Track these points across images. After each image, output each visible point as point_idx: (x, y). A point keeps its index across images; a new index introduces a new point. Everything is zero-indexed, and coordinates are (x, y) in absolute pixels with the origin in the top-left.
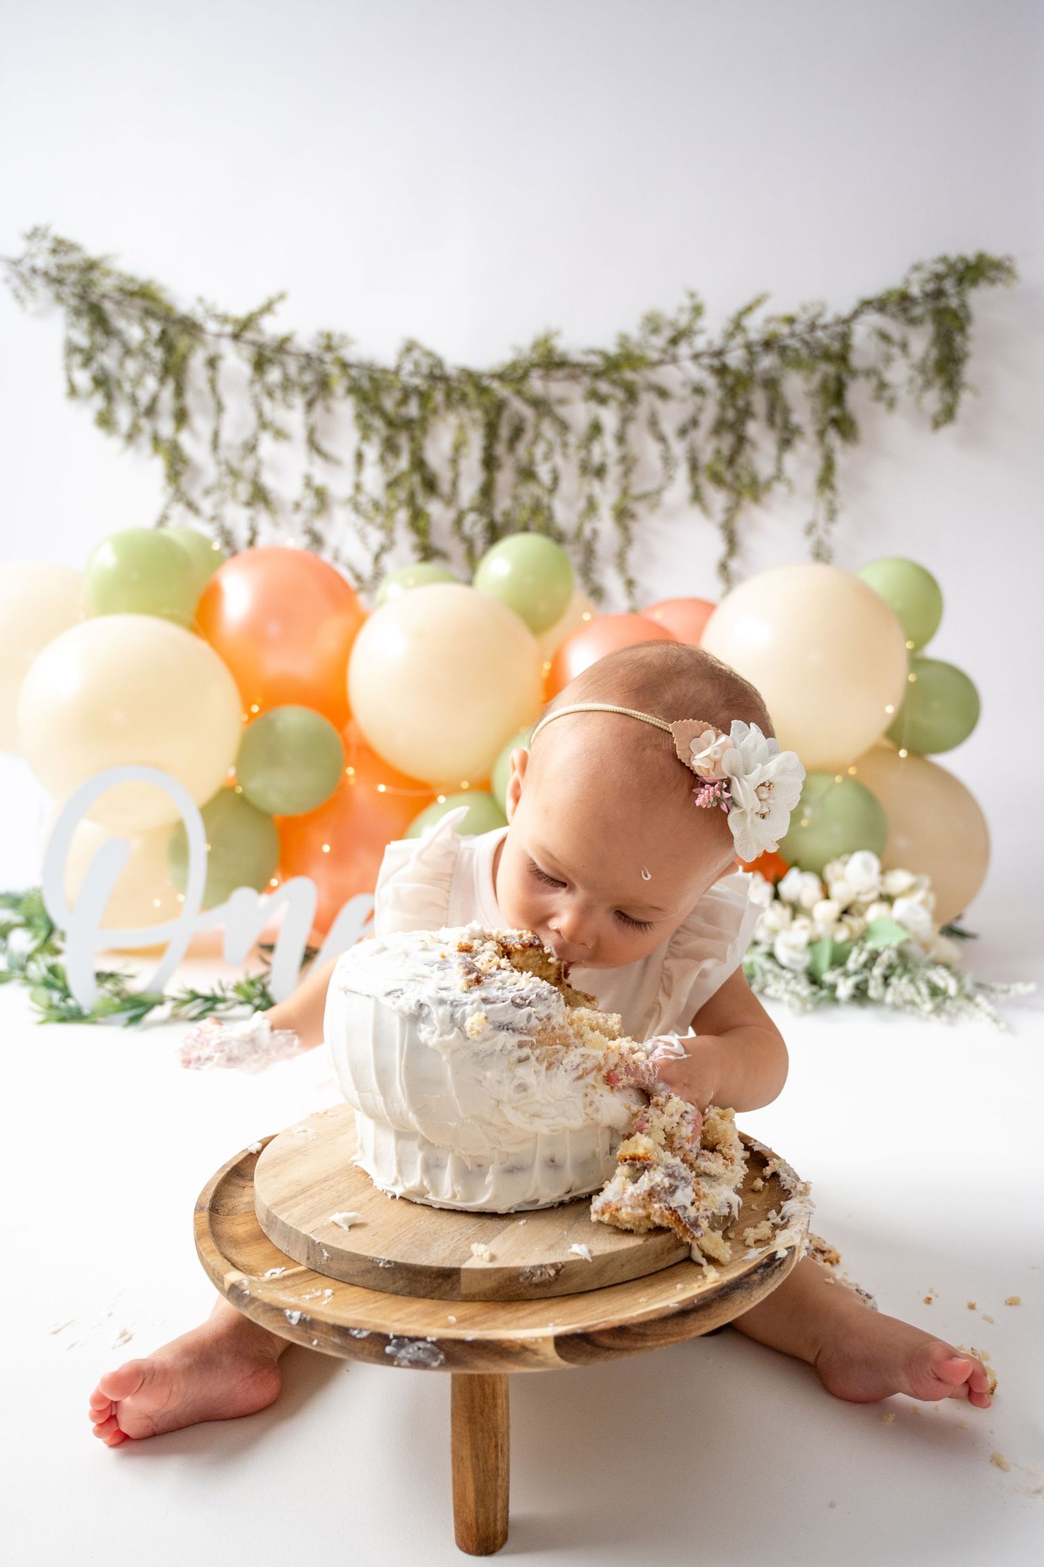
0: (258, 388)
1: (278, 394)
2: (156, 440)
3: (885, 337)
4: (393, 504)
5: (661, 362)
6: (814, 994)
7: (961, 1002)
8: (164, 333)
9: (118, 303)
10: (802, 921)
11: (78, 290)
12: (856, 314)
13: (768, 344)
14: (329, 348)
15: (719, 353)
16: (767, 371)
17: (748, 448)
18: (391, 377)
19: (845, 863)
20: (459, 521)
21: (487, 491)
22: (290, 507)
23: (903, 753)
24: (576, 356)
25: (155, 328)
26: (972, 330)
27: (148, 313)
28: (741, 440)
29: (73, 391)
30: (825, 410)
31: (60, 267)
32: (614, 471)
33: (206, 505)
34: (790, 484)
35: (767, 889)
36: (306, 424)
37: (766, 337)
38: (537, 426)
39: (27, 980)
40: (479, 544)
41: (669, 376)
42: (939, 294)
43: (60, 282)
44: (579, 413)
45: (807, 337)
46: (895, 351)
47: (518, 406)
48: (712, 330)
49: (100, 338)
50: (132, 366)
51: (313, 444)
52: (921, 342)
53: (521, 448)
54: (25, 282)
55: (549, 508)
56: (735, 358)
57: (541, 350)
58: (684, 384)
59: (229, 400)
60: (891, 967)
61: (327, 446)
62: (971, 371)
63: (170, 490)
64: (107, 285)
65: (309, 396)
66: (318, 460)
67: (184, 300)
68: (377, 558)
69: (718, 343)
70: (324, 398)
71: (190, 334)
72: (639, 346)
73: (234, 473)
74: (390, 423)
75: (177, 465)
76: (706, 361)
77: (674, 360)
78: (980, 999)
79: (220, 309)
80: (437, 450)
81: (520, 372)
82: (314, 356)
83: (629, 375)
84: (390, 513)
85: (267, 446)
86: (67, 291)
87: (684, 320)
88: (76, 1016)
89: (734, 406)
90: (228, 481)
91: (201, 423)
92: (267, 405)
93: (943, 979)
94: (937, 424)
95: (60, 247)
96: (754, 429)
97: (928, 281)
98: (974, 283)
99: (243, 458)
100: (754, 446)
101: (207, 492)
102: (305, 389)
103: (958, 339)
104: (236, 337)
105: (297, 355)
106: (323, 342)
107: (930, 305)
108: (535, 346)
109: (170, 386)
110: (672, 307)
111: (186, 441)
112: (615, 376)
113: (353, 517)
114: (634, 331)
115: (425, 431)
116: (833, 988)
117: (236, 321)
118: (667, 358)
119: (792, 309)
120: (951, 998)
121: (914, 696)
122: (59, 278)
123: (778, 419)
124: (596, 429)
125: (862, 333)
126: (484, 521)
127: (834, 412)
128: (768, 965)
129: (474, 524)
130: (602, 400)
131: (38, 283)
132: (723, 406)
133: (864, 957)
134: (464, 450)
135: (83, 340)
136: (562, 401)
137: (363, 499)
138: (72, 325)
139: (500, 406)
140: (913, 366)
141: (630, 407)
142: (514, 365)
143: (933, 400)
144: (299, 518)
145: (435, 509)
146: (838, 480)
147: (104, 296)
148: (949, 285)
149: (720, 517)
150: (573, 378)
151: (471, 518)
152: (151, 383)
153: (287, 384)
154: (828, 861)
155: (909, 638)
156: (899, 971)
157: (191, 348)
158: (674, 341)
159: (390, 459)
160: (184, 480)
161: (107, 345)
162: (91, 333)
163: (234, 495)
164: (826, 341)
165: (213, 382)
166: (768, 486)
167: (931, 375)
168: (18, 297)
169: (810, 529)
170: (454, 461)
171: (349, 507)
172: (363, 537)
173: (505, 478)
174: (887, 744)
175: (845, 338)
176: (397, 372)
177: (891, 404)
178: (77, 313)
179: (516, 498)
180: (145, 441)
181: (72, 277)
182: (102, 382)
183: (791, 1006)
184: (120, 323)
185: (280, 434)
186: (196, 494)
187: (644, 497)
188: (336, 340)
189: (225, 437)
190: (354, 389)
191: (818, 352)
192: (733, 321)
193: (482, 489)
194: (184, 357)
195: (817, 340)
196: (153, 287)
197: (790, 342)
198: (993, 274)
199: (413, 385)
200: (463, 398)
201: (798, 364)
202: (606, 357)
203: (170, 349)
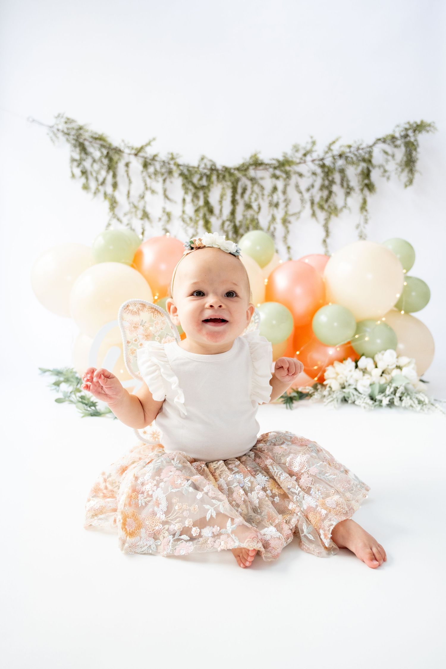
0: (145, 174)
1: (153, 176)
2: (105, 194)
3: (386, 153)
4: (198, 218)
5: (300, 163)
6: (373, 404)
7: (429, 406)
8: (108, 153)
9: (91, 142)
10: (367, 376)
11: (75, 137)
12: (375, 144)
13: (340, 156)
14: (172, 159)
15: (322, 159)
16: (341, 166)
17: (333, 195)
18: (196, 169)
19: (383, 354)
20: (223, 224)
21: (233, 213)
22: (157, 219)
23: (403, 312)
24: (266, 161)
25: (105, 152)
26: (419, 150)
27: (102, 146)
28: (331, 192)
29: (73, 176)
30: (363, 181)
31: (68, 129)
32: (282, 205)
33: (125, 220)
34: (349, 209)
35: (354, 364)
36: (163, 188)
37: (340, 152)
38: (252, 188)
39: (71, 402)
40: (231, 234)
41: (303, 168)
42: (406, 136)
43: (68, 134)
44: (268, 183)
45: (356, 153)
46: (390, 158)
47: (244, 180)
48: (319, 151)
49: (83, 156)
50: (96, 166)
51: (166, 197)
52: (400, 154)
53: (246, 196)
54: (55, 135)
55: (257, 219)
56: (328, 162)
57: (253, 159)
58: (309, 171)
59: (133, 179)
60: (403, 394)
61: (170, 196)
62: (419, 166)
63: (111, 214)
64: (87, 135)
65: (164, 177)
66: (167, 201)
67: (116, 142)
69: (322, 155)
70: (170, 178)
71: (118, 154)
72: (291, 157)
73: (135, 207)
74: (196, 187)
75: (113, 204)
76: (317, 162)
77: (305, 162)
78: (437, 405)
79: (130, 145)
80: (214, 197)
81: (246, 167)
82: (166, 161)
83: (287, 168)
84: (196, 222)
85: (148, 195)
86: (71, 137)
87: (309, 147)
89: (328, 179)
90: (134, 210)
91: (123, 187)
93: (423, 397)
94: (406, 186)
95: (68, 121)
96: (336, 188)
97: (402, 131)
98: (420, 131)
99: (139, 201)
100: (336, 195)
101: (125, 214)
102: (163, 174)
103: (414, 153)
104: (136, 155)
105: (160, 162)
106: (170, 156)
107: (403, 140)
108: (251, 158)
109: (111, 173)
110: (304, 143)
111: (117, 195)
112: (283, 168)
113: (182, 223)
114: (289, 152)
115: (209, 190)
116: (381, 401)
117: (136, 149)
118: (302, 161)
119: (350, 143)
120: (426, 404)
121: (406, 291)
122: (68, 133)
123: (345, 184)
124: (275, 189)
125: (377, 151)
126: (232, 224)
127: (366, 181)
128: (355, 393)
129: (229, 226)
130: (277, 177)
131: (60, 135)
132: (323, 180)
133: (392, 389)
134: (225, 197)
135: (77, 157)
136: (262, 178)
137: (185, 216)
138: (72, 151)
139: (237, 180)
140: (397, 164)
141: (288, 180)
142: (243, 165)
143: (404, 177)
144: (161, 224)
145: (213, 220)
146: (369, 207)
147: (85, 139)
148: (410, 133)
149: (323, 222)
150: (266, 169)
151: (227, 223)
152: (103, 173)
153: (156, 173)
154: (376, 353)
155: (404, 268)
156: (406, 394)
157: (119, 159)
158: (305, 155)
159: (196, 201)
160: (116, 210)
161: (86, 158)
162: (80, 154)
163: (136, 215)
164: (363, 154)
165: (127, 171)
166: (341, 210)
167: (403, 167)
168: (52, 140)
169: (358, 226)
170: (221, 202)
171: (180, 219)
172: (186, 232)
173: (240, 209)
174: (395, 309)
175: (370, 153)
176: (198, 167)
177: (388, 178)
178: (75, 146)
179: (244, 216)
180: (101, 195)
181: (73, 132)
182: (84, 173)
183: (365, 408)
184: (90, 149)
185: (153, 192)
186: (121, 215)
187: (294, 214)
188: (175, 156)
189: (132, 193)
190: (182, 174)
191: (360, 159)
192: (328, 147)
193: (231, 212)
194: (117, 163)
195: (360, 154)
196: (104, 136)
197: (349, 155)
198: (428, 128)
199: (204, 173)
200: (224, 177)
201: (353, 163)
202: (278, 161)
203: (111, 160)
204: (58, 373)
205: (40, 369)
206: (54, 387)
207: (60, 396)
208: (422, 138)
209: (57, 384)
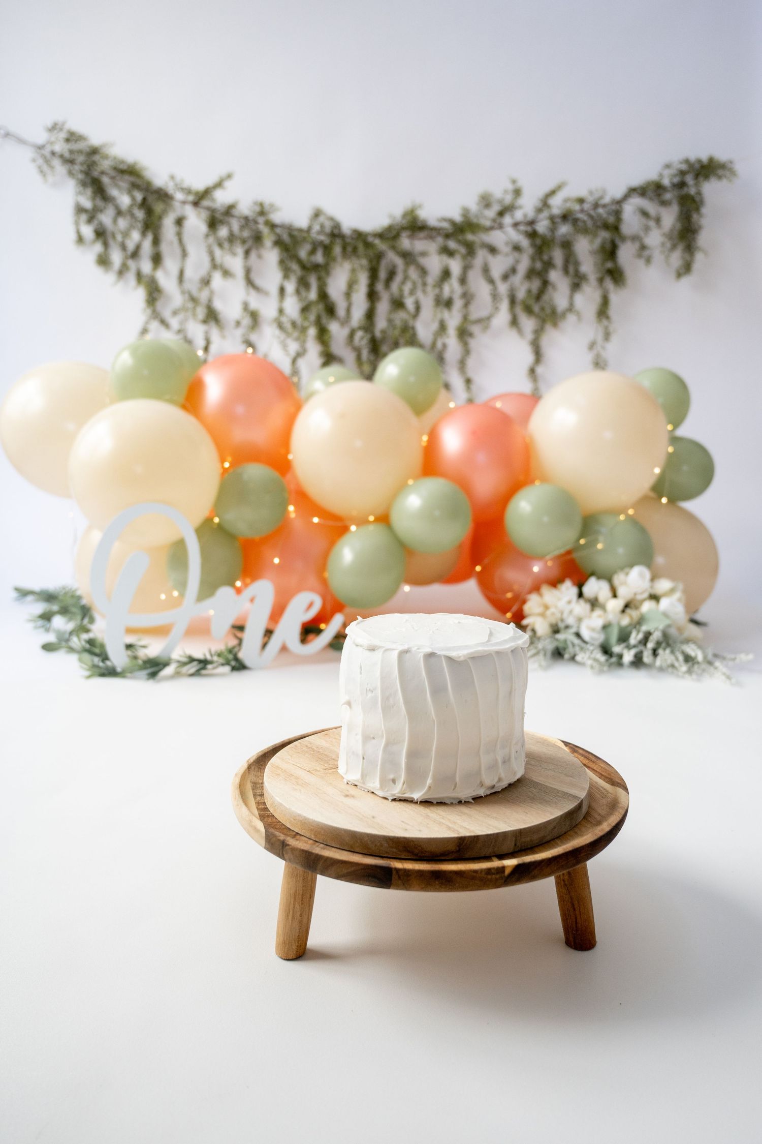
0: (211, 239)
1: (226, 245)
2: (139, 276)
3: (645, 214)
4: (306, 324)
5: (491, 228)
6: (607, 660)
7: (704, 666)
8: (144, 199)
9: (113, 178)
10: (598, 612)
11: (84, 168)
12: (626, 197)
13: (566, 217)
14: (262, 213)
15: (532, 223)
16: (564, 236)
17: (550, 288)
18: (305, 235)
19: (627, 574)
20: (351, 336)
21: (370, 315)
22: (233, 324)
23: (664, 500)
24: (432, 222)
25: (139, 196)
26: (704, 210)
27: (134, 186)
28: (545, 283)
29: (80, 240)
30: (603, 264)
31: (71, 152)
32: (458, 304)
33: (174, 323)
34: (578, 315)
35: (574, 591)
36: (245, 267)
37: (564, 212)
38: (405, 271)
39: (71, 649)
40: (365, 353)
41: (497, 238)
42: (682, 185)
43: (71, 162)
44: (434, 263)
45: (592, 213)
46: (652, 223)
47: (392, 257)
48: (527, 206)
49: (100, 203)
50: (122, 223)
51: (250, 282)
52: (670, 217)
53: (395, 286)
54: (47, 161)
55: (413, 328)
56: (542, 227)
57: (409, 218)
58: (507, 244)
59: (191, 249)
60: (658, 644)
61: (258, 281)
62: (703, 239)
63: (149, 311)
64: (105, 165)
65: (246, 246)
66: (253, 292)
67: (159, 177)
68: (294, 361)
69: (531, 214)
70: (257, 249)
71: (164, 201)
72: (477, 216)
73: (194, 300)
74: (303, 267)
75: (154, 293)
76: (522, 228)
77: (501, 226)
78: (718, 664)
79: (186, 184)
80: (337, 284)
81: (394, 232)
82: (251, 218)
83: (470, 237)
84: (304, 330)
85: (217, 280)
86: (77, 167)
87: (508, 199)
88: (111, 673)
89: (541, 260)
90: (190, 305)
91: (171, 264)
92: (218, 252)
93: (694, 650)
94: (679, 275)
95: (72, 137)
96: (555, 276)
97: (675, 176)
98: (707, 177)
99: (200, 289)
100: (554, 287)
101: (175, 313)
102: (244, 242)
103: (695, 216)
104: (196, 204)
105: (239, 218)
106: (258, 209)
107: (676, 193)
108: (405, 215)
109: (150, 238)
110: (500, 190)
111: (160, 276)
112: (460, 238)
113: (277, 332)
114: (473, 205)
115: (328, 273)
116: (620, 656)
117: (197, 194)
118: (496, 225)
119: (582, 193)
120: (698, 663)
121: (671, 463)
122: (71, 159)
123: (571, 269)
124: (446, 274)
125: (629, 210)
126: (368, 336)
127: (609, 265)
128: (577, 641)
129: (362, 338)
130: (450, 253)
131: (56, 162)
132: (533, 259)
133: (641, 636)
134: (355, 287)
135: (87, 204)
136: (424, 254)
137: (284, 320)
138: (80, 193)
139: (380, 256)
140: (664, 235)
141: (469, 258)
142: (390, 228)
143: (677, 257)
144: (239, 333)
145: (334, 328)
146: (613, 311)
147: (103, 173)
148: (689, 179)
149: (530, 336)
150: (431, 238)
151: (359, 334)
152: (136, 236)
153: (232, 238)
154: (615, 572)
155: (670, 422)
156: (664, 645)
157: (165, 212)
158: (501, 214)
159: (304, 293)
160: (159, 305)
161: (105, 208)
162: (93, 199)
163: (194, 315)
164: (605, 216)
165: (179, 235)
166: (564, 315)
167: (675, 241)
168: (41, 172)
169: (592, 346)
170: (348, 295)
171: (275, 325)
172: (285, 347)
173: (383, 307)
174: (652, 495)
175: (618, 214)
176: (309, 231)
177: (648, 260)
178: (84, 184)
179: (390, 321)
180: (131, 277)
181: (81, 158)
182: (101, 234)
183: (592, 667)
184: (114, 192)
185: (226, 273)
186: (167, 314)
187: (479, 321)
188: (267, 208)
189: (189, 273)
190: (279, 243)
191: (599, 224)
192: (542, 200)
193: (367, 314)
194: (160, 218)
195: (599, 215)
196: (137, 167)
197: (581, 216)
198: (720, 172)
199: (319, 241)
200: (355, 250)
201: (585, 231)
202: (452, 222)
203: (149, 212)
204: (49, 597)
205: (17, 590)
206: (40, 622)
207: (52, 638)
208: (711, 189)
209: (46, 617)
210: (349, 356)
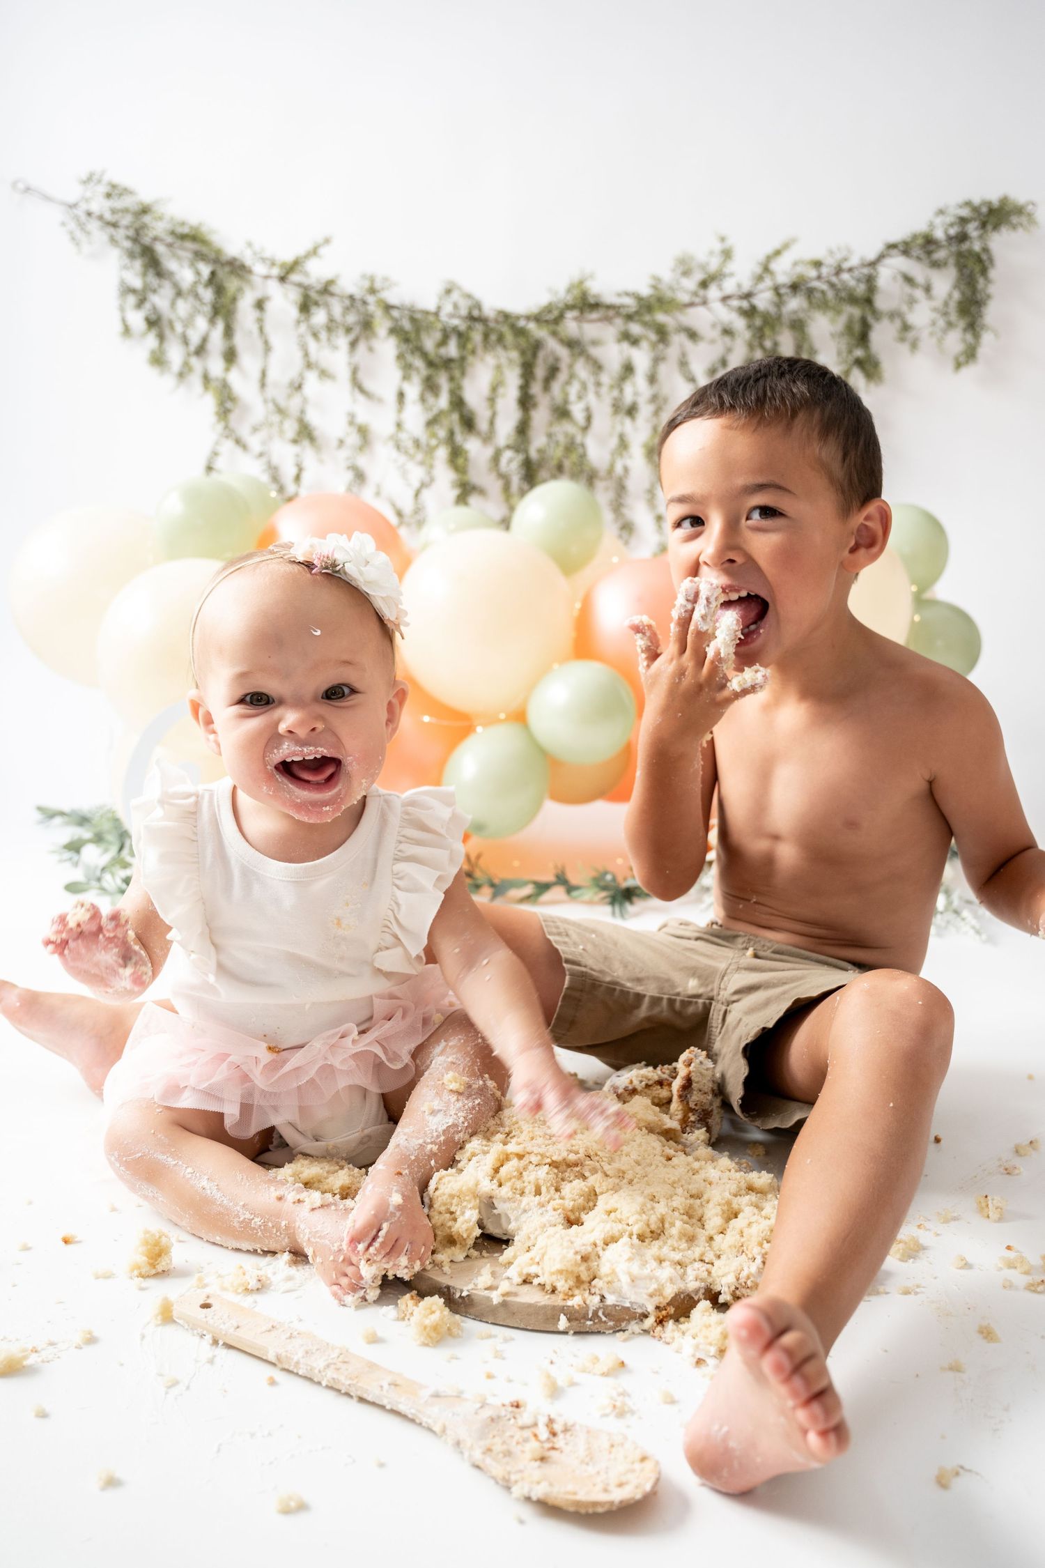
0: (303, 328)
1: (323, 335)
2: (206, 379)
3: (909, 280)
4: (434, 442)
5: (691, 305)
8: (213, 274)
9: (170, 245)
11: (131, 233)
12: (881, 257)
13: (795, 287)
14: (372, 291)
15: (748, 296)
16: (795, 312)
18: (432, 318)
20: (496, 458)
21: (523, 429)
22: (335, 443)
24: (609, 298)
25: (206, 270)
26: (992, 274)
27: (199, 256)
29: (127, 331)
30: (850, 352)
31: (114, 211)
32: (645, 411)
33: (254, 442)
36: (350, 364)
37: (794, 278)
38: (571, 366)
40: (516, 481)
41: (699, 318)
42: (963, 237)
43: (115, 225)
44: (612, 353)
45: (834, 279)
46: (919, 294)
47: (553, 345)
48: (741, 274)
49: (152, 279)
50: (183, 307)
51: (357, 385)
52: (944, 283)
53: (556, 387)
54: (82, 226)
55: (583, 445)
56: (763, 300)
57: (576, 292)
58: (714, 326)
59: (275, 340)
61: (368, 385)
62: (992, 313)
63: (220, 427)
64: (158, 228)
65: (352, 336)
66: (361, 398)
67: (232, 246)
68: (417, 494)
69: (747, 285)
70: (367, 338)
71: (239, 276)
72: (671, 288)
73: (280, 411)
74: (430, 364)
75: (226, 402)
76: (735, 303)
77: (705, 302)
79: (267, 254)
80: (475, 391)
81: (556, 313)
82: (357, 297)
83: (661, 317)
84: (431, 451)
85: (312, 382)
86: (122, 232)
87: (714, 264)
89: (762, 347)
90: (276, 418)
91: (249, 361)
92: (312, 345)
94: (958, 366)
95: (114, 191)
97: (952, 225)
98: (996, 227)
99: (289, 396)
101: (255, 429)
102: (348, 330)
103: (981, 281)
104: (282, 279)
105: (341, 297)
106: (367, 284)
107: (953, 249)
108: (569, 291)
109: (220, 326)
110: (704, 252)
111: (234, 378)
112: (647, 318)
113: (394, 453)
114: (668, 275)
115: (464, 372)
117: (283, 266)
118: (697, 300)
119: (819, 254)
122: (114, 221)
124: (628, 369)
125: (886, 275)
126: (520, 458)
127: (859, 353)
129: (510, 461)
130: (635, 342)
131: (94, 226)
132: (751, 347)
134: (501, 390)
135: (137, 283)
136: (595, 343)
137: (403, 436)
138: (125, 267)
139: (537, 346)
140: (935, 308)
141: (661, 346)
142: (549, 309)
143: (955, 341)
144: (344, 454)
145: (473, 446)
147: (155, 239)
148: (972, 229)
150: (607, 319)
151: (508, 454)
152: (201, 323)
153: (332, 326)
157: (240, 290)
158: (704, 284)
159: (431, 399)
160: (233, 417)
161: (160, 286)
162: (144, 274)
163: (281, 432)
164: (852, 283)
165: (260, 321)
167: (954, 317)
168: (73, 239)
170: (492, 400)
171: (391, 444)
172: (404, 474)
173: (540, 416)
175: (870, 281)
176: (437, 314)
177: (914, 346)
178: (131, 255)
179: (550, 436)
180: (196, 380)
181: (126, 220)
182: (154, 322)
184: (171, 264)
185: (324, 374)
186: (244, 432)
188: (378, 285)
189: (272, 376)
190: (395, 331)
191: (843, 294)
192: (760, 264)
193: (517, 427)
194: (234, 300)
195: (843, 282)
196: (204, 229)
197: (816, 284)
198: (1014, 219)
199: (452, 326)
200: (501, 339)
201: (824, 305)
202: (639, 299)
203: (220, 290)
204: (83, 820)
205: (40, 809)
206: (67, 855)
207: (78, 875)
208: (1001, 243)
209: (75, 847)
210: (493, 485)
